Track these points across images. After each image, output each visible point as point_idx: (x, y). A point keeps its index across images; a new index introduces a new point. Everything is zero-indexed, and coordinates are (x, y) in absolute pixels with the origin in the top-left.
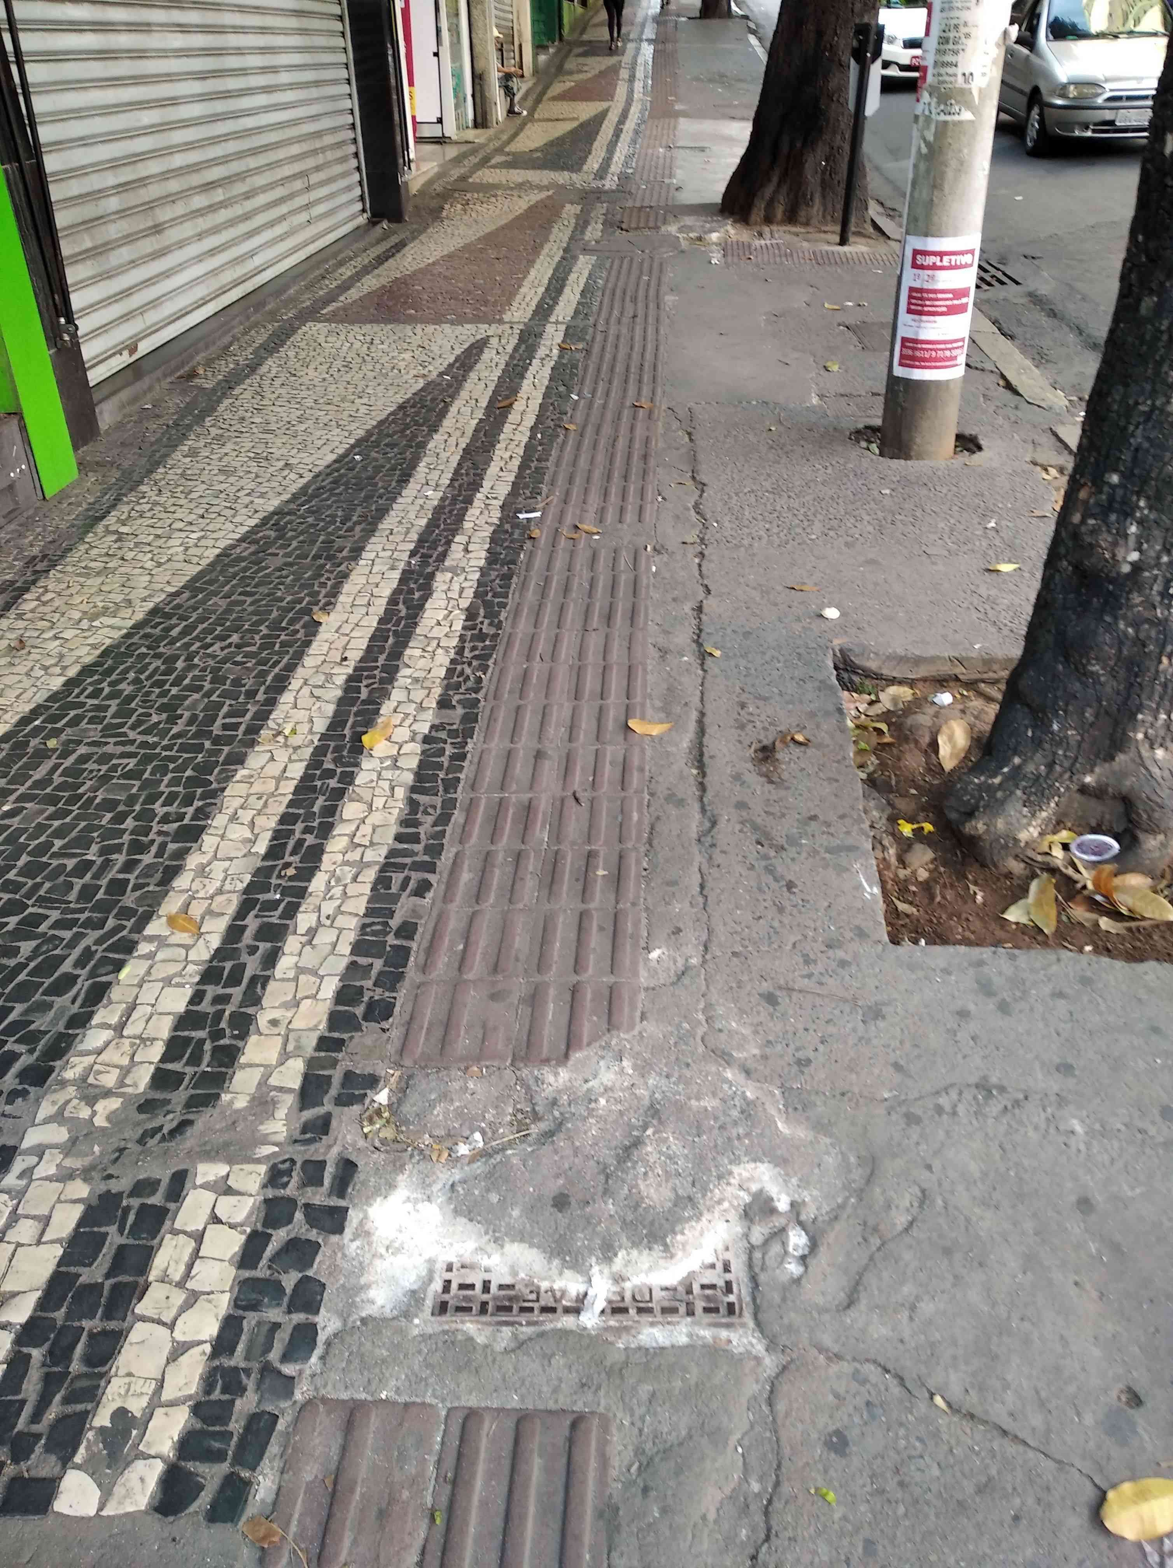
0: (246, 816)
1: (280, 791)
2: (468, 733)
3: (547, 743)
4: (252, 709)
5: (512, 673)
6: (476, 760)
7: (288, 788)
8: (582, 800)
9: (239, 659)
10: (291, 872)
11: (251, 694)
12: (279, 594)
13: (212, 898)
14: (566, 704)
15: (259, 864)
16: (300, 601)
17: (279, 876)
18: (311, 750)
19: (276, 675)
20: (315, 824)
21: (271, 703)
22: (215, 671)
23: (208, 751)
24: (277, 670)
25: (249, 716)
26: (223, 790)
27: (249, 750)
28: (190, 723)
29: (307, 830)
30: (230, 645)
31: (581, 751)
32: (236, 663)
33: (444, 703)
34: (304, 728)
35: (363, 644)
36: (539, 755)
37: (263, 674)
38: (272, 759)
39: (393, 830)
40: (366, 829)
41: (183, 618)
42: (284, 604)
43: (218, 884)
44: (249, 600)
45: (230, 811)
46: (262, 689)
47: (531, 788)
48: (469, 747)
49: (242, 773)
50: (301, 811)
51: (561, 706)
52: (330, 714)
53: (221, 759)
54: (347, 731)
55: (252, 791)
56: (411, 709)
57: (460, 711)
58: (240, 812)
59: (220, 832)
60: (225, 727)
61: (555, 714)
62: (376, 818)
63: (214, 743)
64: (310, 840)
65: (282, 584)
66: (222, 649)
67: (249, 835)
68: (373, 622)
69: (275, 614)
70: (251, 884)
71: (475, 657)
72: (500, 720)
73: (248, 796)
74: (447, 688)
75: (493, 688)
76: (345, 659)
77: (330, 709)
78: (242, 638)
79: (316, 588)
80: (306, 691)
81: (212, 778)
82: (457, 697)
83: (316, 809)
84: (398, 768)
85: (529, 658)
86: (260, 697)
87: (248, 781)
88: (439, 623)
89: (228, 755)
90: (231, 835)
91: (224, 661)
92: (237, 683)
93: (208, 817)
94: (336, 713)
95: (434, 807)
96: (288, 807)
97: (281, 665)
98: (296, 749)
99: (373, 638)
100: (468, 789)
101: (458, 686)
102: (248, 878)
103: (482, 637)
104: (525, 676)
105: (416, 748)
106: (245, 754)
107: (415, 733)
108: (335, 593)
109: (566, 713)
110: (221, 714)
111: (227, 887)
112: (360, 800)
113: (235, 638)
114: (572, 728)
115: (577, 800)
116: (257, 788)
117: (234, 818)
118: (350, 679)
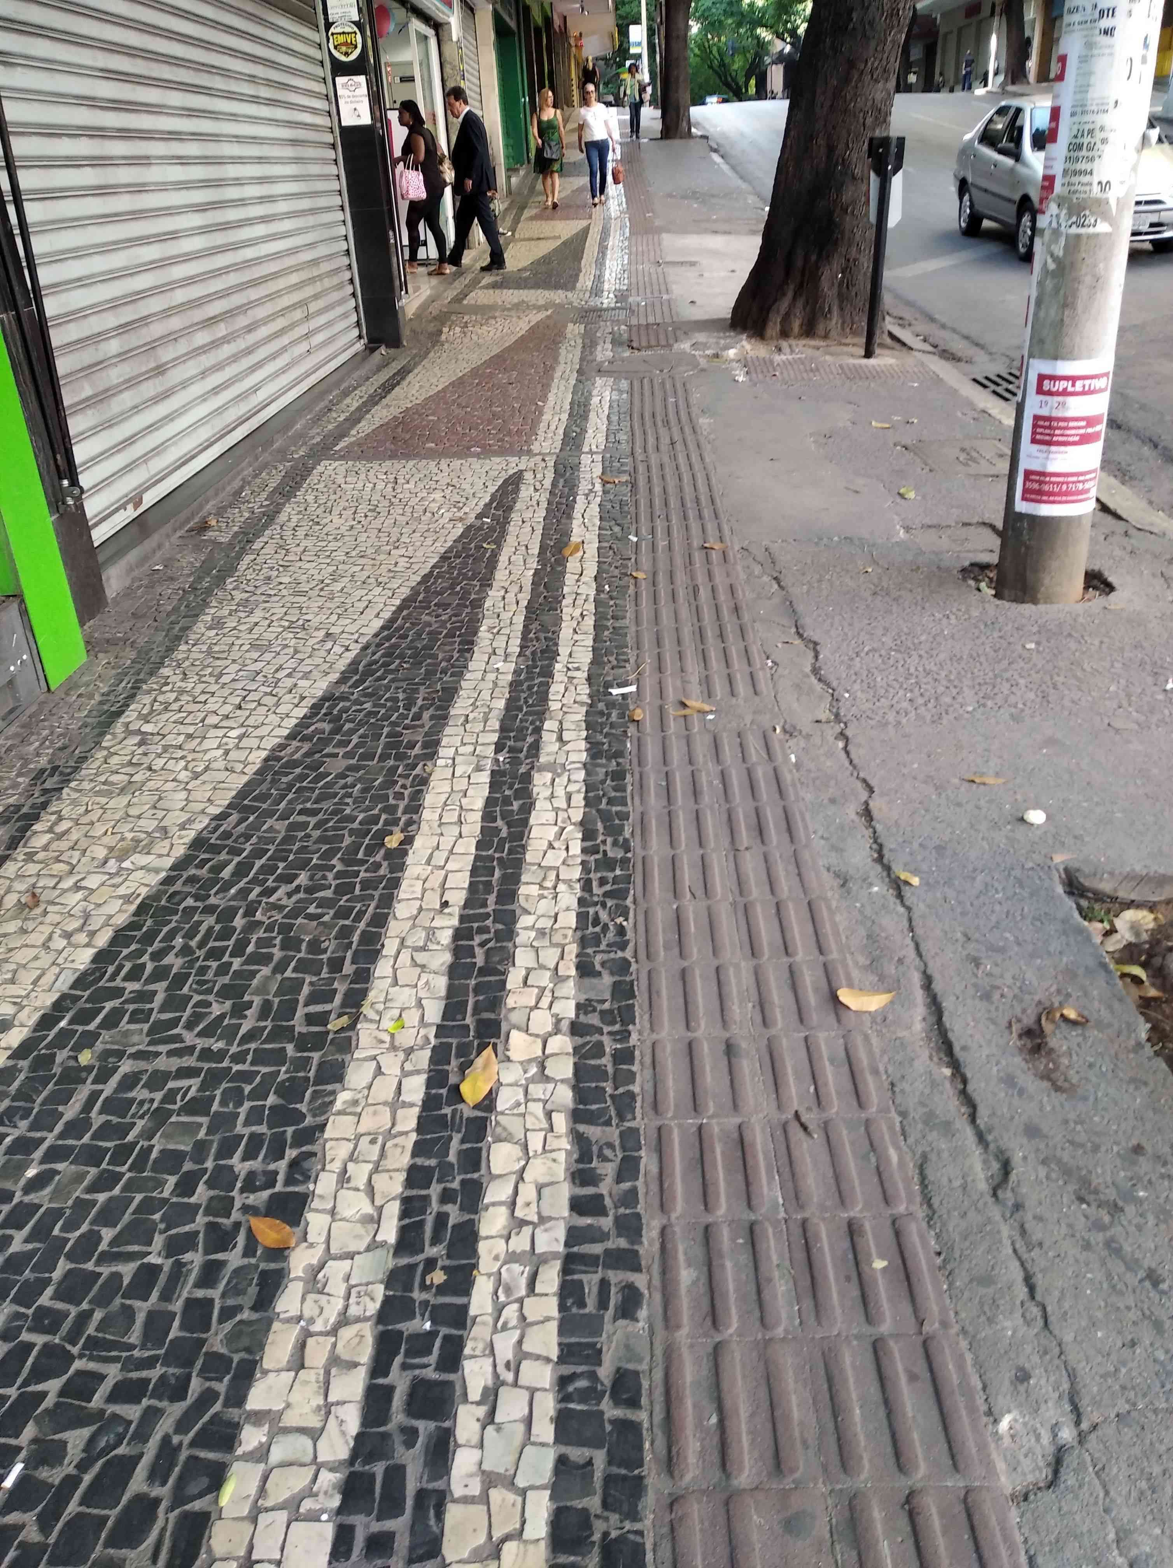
0: (360, 1173)
1: (398, 1128)
2: (626, 1016)
3: (735, 1029)
4: (341, 987)
5: (661, 918)
6: (648, 1060)
7: (409, 1120)
8: (811, 1127)
9: (312, 910)
10: (438, 1277)
11: (336, 965)
12: (348, 811)
13: (334, 1332)
14: (743, 964)
15: (391, 1263)
16: (375, 820)
17: (424, 1287)
18: (427, 1053)
19: (364, 932)
20: (456, 1185)
21: (363, 976)
22: (286, 929)
23: (294, 1060)
24: (362, 925)
25: (338, 999)
26: (322, 1127)
27: (347, 1058)
28: (265, 1011)
29: (447, 1197)
30: (298, 889)
31: (784, 1042)
32: (311, 917)
33: (585, 969)
34: (412, 1018)
35: (462, 880)
36: (730, 1050)
37: (345, 933)
38: (379, 1071)
39: (565, 1191)
40: (527, 1192)
41: (235, 852)
42: (355, 825)
43: (339, 1304)
44: (313, 821)
45: (336, 1166)
46: (349, 955)
47: (735, 1106)
48: (634, 1039)
49: (343, 1098)
50: (433, 1162)
51: (737, 966)
52: (443, 993)
53: (312, 1074)
54: (469, 1020)
55: (362, 1129)
56: (544, 979)
57: (607, 980)
58: (350, 1166)
59: (329, 1206)
60: (310, 1019)
61: (733, 981)
62: (537, 1171)
63: (299, 1048)
64: (454, 1214)
65: (350, 795)
66: (289, 895)
67: (368, 1209)
68: (469, 847)
69: (348, 840)
70: (387, 1301)
71: (606, 894)
72: (664, 993)
73: (358, 1137)
74: (583, 942)
75: (642, 941)
76: (445, 904)
77: (441, 983)
78: (311, 878)
79: (392, 801)
80: (405, 956)
81: (303, 1107)
82: (599, 958)
83: (452, 1158)
84: (547, 1079)
85: (676, 893)
86: (348, 968)
87: (354, 1110)
88: (551, 846)
89: (321, 1065)
90: (345, 1211)
91: (295, 913)
92: (315, 946)
93: (307, 1178)
94: (451, 991)
95: (611, 1146)
96: (414, 1155)
97: (368, 916)
98: (409, 1051)
99: (474, 872)
100: (651, 1113)
101: (596, 940)
102: (380, 1291)
103: (608, 864)
104: (679, 920)
105: (562, 1043)
106: (342, 1066)
107: (558, 1021)
108: (415, 807)
109: (747, 979)
110: (302, 999)
111: (354, 1311)
112: (507, 1138)
113: (303, 878)
114: (762, 1005)
115: (805, 1128)
116: (367, 1123)
117: (344, 1178)
118: (459, 934)
